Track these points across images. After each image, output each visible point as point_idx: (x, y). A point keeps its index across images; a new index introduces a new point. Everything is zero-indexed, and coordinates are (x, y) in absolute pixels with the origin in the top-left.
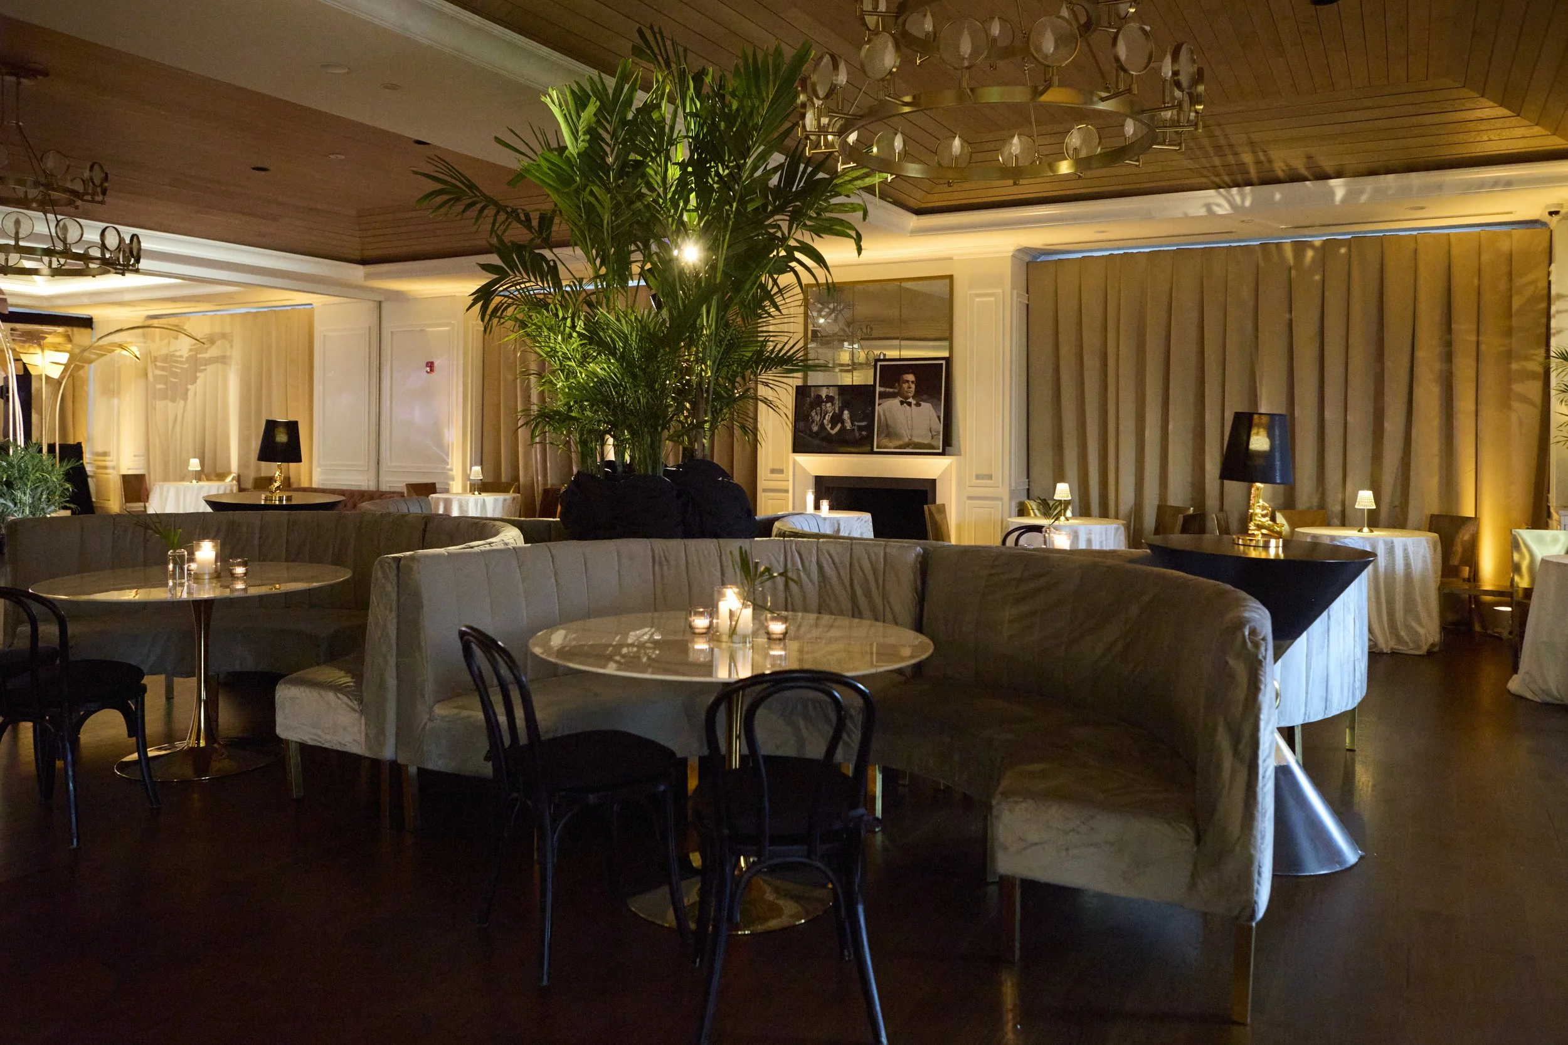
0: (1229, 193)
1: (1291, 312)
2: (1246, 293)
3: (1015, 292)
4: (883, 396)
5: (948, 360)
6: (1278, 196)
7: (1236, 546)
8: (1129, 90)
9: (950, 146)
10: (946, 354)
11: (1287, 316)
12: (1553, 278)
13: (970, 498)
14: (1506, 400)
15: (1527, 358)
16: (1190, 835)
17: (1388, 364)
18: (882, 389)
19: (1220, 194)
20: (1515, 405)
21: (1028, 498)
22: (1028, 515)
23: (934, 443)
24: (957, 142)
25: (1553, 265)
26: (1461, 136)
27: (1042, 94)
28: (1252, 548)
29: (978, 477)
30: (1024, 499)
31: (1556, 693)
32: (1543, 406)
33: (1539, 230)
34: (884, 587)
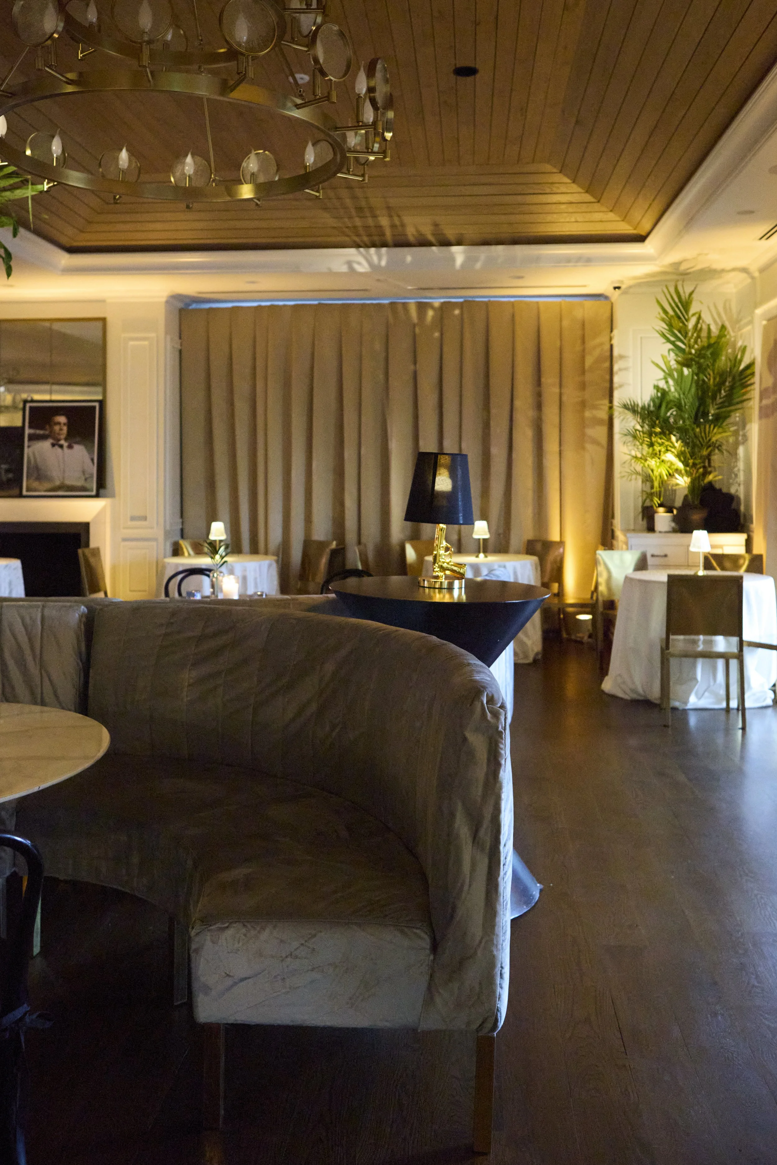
0: (368, 252)
1: (415, 363)
2: (378, 346)
3: (169, 337)
4: (33, 438)
5: (102, 403)
6: (409, 259)
7: (421, 589)
8: (328, 97)
9: (117, 159)
10: (100, 398)
11: (412, 367)
12: (615, 342)
13: (125, 540)
14: (582, 441)
15: (595, 407)
16: (426, 942)
17: (493, 411)
18: (32, 431)
19: (360, 253)
20: (588, 446)
21: (182, 537)
22: (183, 554)
23: (87, 485)
24: (124, 155)
25: (615, 332)
26: (555, 216)
27: (233, 89)
28: (437, 590)
29: (133, 519)
30: (177, 538)
31: (640, 690)
32: (608, 445)
33: (602, 302)
34: (41, 658)
